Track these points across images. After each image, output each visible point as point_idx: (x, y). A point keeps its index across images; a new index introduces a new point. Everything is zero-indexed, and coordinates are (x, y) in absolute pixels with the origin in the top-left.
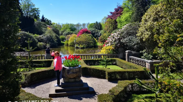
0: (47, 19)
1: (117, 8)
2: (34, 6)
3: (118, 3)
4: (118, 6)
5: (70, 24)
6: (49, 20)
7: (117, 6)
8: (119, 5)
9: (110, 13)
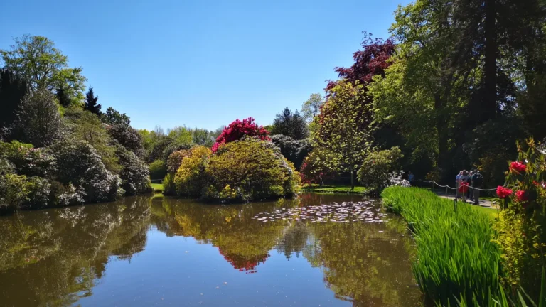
0: (113, 110)
1: (363, 50)
2: (63, 61)
3: (368, 34)
4: (368, 44)
5: (194, 130)
6: (121, 113)
7: (364, 43)
8: (369, 41)
9: (338, 74)
